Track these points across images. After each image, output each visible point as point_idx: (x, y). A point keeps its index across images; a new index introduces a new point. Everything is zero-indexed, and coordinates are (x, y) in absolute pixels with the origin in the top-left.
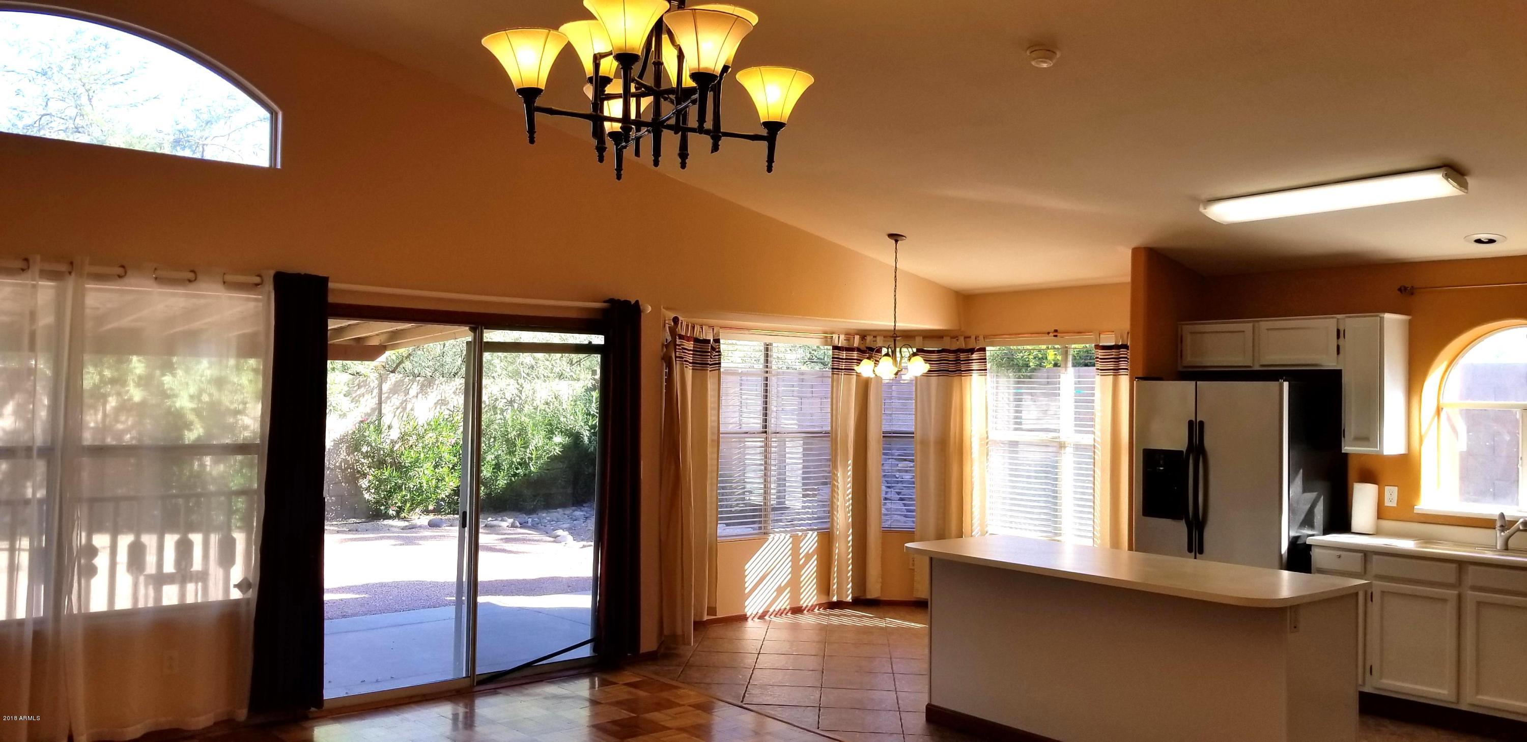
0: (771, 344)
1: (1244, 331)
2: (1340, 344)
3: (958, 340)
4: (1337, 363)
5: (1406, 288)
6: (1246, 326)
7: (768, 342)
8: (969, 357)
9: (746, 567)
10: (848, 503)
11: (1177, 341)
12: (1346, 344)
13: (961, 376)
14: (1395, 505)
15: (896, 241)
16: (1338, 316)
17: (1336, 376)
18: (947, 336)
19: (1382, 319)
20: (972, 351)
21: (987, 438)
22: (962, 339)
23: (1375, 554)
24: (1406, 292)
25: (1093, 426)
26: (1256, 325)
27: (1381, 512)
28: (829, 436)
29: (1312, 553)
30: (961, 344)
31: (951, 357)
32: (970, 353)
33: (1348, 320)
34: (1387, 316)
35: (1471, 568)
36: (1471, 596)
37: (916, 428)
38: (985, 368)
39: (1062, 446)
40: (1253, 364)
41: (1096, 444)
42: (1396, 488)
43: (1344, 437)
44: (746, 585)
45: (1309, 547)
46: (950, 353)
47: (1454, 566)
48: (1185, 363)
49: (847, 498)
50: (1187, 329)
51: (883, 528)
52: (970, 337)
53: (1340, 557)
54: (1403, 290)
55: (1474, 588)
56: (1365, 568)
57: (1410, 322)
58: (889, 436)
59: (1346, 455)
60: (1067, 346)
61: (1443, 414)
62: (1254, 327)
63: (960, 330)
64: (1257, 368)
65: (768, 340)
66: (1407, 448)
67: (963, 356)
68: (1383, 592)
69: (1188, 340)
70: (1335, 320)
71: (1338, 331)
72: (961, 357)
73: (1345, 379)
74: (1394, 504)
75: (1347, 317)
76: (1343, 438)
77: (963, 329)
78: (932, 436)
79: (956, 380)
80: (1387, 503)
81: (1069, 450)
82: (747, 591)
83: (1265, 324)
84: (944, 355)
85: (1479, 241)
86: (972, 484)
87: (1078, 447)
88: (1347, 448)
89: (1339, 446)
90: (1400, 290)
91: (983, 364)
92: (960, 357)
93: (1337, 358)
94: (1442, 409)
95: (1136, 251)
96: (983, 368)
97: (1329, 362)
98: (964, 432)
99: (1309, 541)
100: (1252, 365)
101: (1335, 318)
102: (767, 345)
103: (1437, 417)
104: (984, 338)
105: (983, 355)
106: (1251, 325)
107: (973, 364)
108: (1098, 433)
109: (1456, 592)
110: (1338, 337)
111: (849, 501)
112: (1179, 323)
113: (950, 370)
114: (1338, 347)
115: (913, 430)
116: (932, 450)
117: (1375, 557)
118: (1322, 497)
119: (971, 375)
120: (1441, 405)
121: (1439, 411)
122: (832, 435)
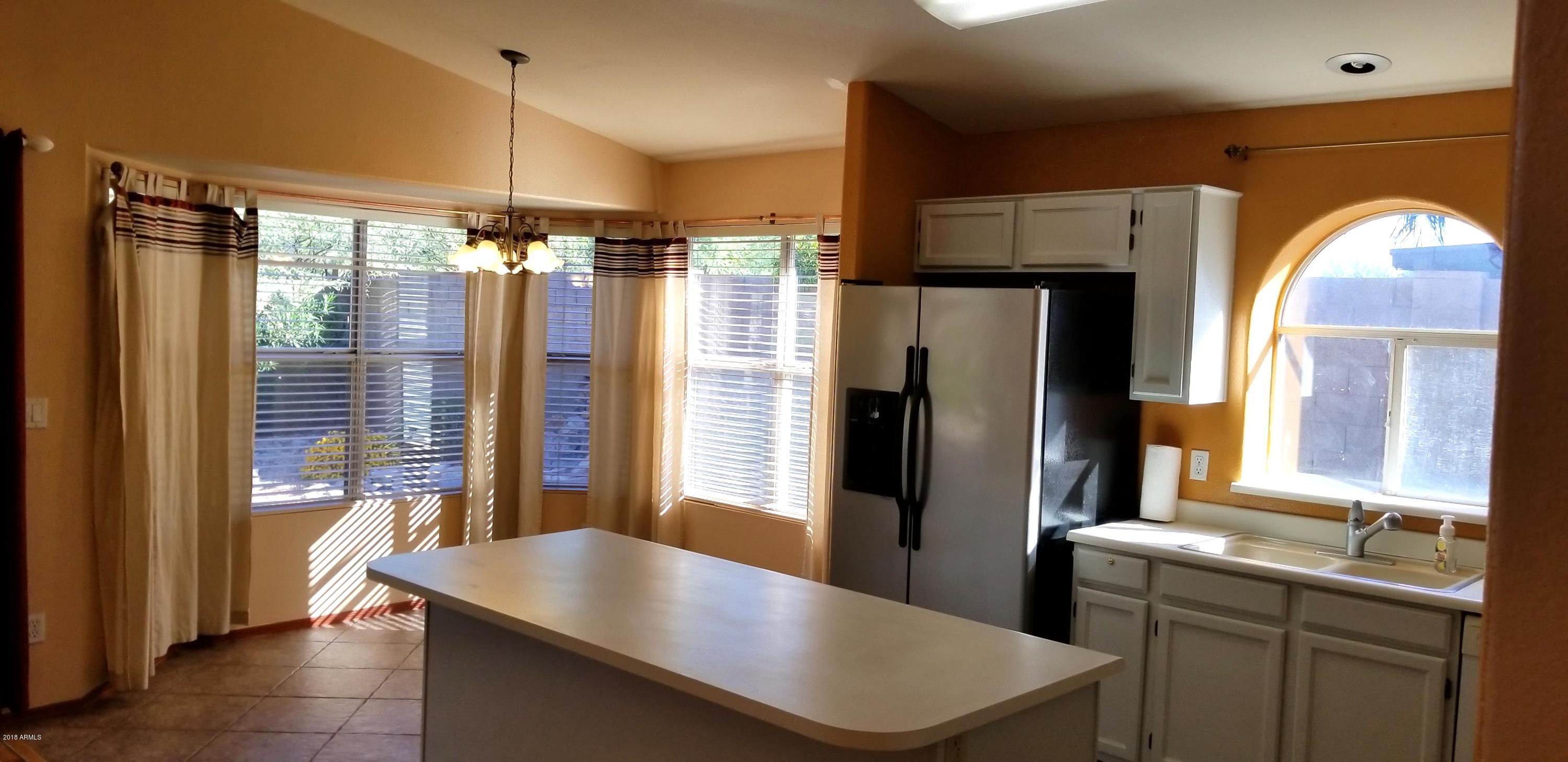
0: (365, 222)
1: (1001, 214)
2: (1134, 234)
3: (652, 226)
4: (1129, 263)
5: (1236, 149)
6: (1003, 205)
7: (360, 218)
8: (663, 251)
9: (312, 548)
10: (488, 454)
11: (914, 227)
12: (1144, 233)
13: (654, 277)
14: (1204, 479)
15: (514, 63)
16: (1135, 190)
17: (1127, 281)
18: (637, 220)
19: (1197, 195)
20: (667, 242)
21: (686, 364)
22: (657, 225)
23: (1164, 562)
24: (1236, 154)
25: (812, 351)
26: (1020, 203)
27: (1184, 489)
28: (462, 359)
29: (1074, 553)
30: (655, 232)
31: (642, 250)
32: (666, 246)
33: (1148, 196)
34: (1205, 190)
35: (1306, 594)
36: (1304, 639)
37: (593, 349)
38: (686, 267)
39: (777, 377)
40: (1013, 262)
41: (815, 377)
42: (1208, 452)
43: (1133, 376)
44: (311, 575)
45: (1071, 544)
46: (639, 245)
47: (1280, 588)
48: (923, 262)
49: (488, 446)
50: (930, 210)
51: (545, 486)
52: (667, 223)
53: (1113, 563)
54: (1231, 151)
55: (1310, 626)
56: (1149, 583)
57: (1240, 201)
58: (554, 359)
59: (1138, 404)
60: (789, 237)
61: (1281, 345)
62: (1016, 206)
63: (656, 212)
64: (1017, 269)
65: (361, 215)
66: (1226, 395)
67: (656, 249)
68: (1172, 623)
69: (928, 227)
70: (1130, 195)
71: (1133, 213)
72: (654, 250)
73: (1142, 289)
74: (1203, 477)
75: (1147, 191)
76: (1131, 378)
77: (660, 211)
78: (614, 361)
79: (647, 282)
80: (1193, 476)
81: (787, 384)
82: (312, 583)
83: (1033, 203)
84: (633, 247)
85: (1348, 68)
86: (663, 427)
87: (798, 380)
88: (1137, 394)
89: (1125, 388)
90: (1227, 152)
91: (683, 261)
92: (652, 251)
93: (1130, 253)
94: (1280, 335)
95: (853, 87)
96: (683, 267)
97: (1118, 263)
98: (656, 356)
99: (1073, 535)
100: (1010, 266)
101: (1129, 192)
102: (359, 223)
103: (1271, 348)
104: (684, 224)
105: (682, 248)
106: (1012, 204)
107: (668, 261)
108: (817, 360)
109: (1282, 631)
110: (1133, 223)
111: (491, 450)
112: (917, 201)
113: (640, 268)
114: (1132, 238)
115: (588, 351)
116: (614, 381)
117: (1164, 567)
118: (1097, 466)
119: (665, 277)
120: (1279, 331)
121: (1275, 338)
122: (467, 357)
